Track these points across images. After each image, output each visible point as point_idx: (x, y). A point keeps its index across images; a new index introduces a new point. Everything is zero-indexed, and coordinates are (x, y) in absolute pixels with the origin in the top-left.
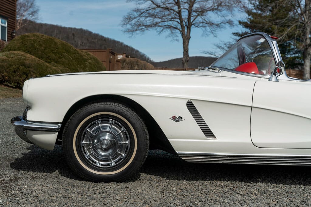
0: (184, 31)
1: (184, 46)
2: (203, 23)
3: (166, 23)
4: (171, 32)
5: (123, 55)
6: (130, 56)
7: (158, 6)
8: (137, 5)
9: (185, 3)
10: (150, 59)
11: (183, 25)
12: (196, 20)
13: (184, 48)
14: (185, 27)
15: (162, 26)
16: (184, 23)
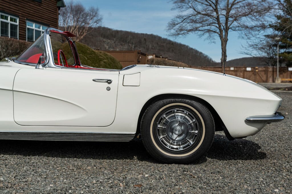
0: (222, 34)
1: (223, 47)
2: (238, 27)
3: (206, 28)
4: (209, 35)
5: (153, 55)
6: (161, 57)
7: (199, 13)
8: (179, 12)
9: (223, 9)
10: (212, 60)
11: (221, 29)
12: (233, 24)
13: (222, 49)
14: (223, 31)
15: (202, 30)
16: (222, 28)
